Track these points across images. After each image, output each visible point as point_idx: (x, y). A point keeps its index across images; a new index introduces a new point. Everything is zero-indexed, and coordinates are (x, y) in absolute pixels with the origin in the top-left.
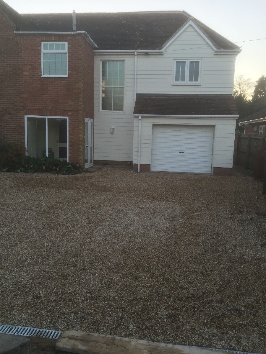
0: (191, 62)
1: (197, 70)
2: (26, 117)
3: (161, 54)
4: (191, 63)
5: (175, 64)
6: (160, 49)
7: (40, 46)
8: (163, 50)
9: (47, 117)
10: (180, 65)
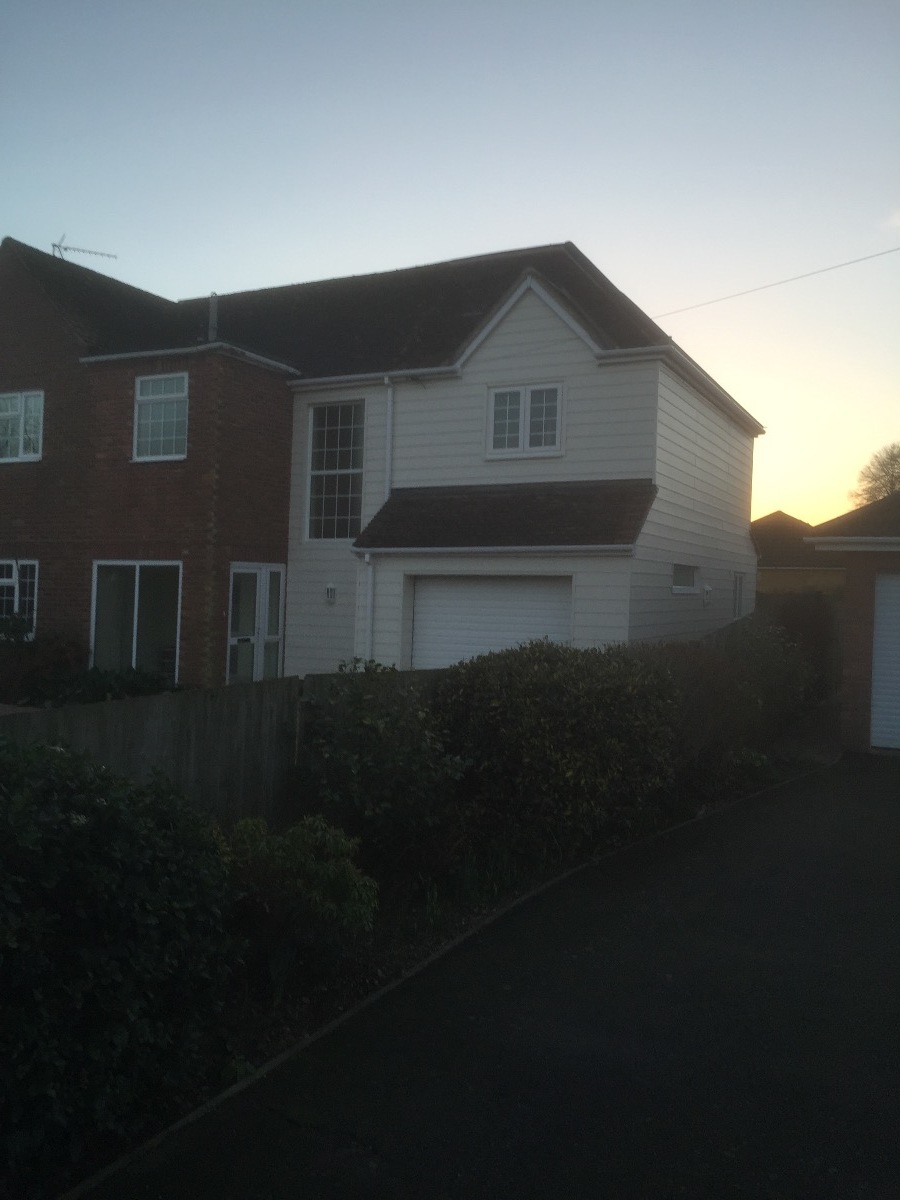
0: (534, 393)
1: (552, 411)
2: (96, 564)
3: (453, 376)
4: (536, 395)
5: (493, 398)
6: (451, 363)
7: (133, 388)
8: (458, 365)
9: (138, 564)
10: (506, 402)
